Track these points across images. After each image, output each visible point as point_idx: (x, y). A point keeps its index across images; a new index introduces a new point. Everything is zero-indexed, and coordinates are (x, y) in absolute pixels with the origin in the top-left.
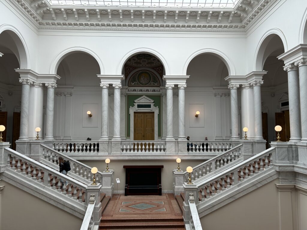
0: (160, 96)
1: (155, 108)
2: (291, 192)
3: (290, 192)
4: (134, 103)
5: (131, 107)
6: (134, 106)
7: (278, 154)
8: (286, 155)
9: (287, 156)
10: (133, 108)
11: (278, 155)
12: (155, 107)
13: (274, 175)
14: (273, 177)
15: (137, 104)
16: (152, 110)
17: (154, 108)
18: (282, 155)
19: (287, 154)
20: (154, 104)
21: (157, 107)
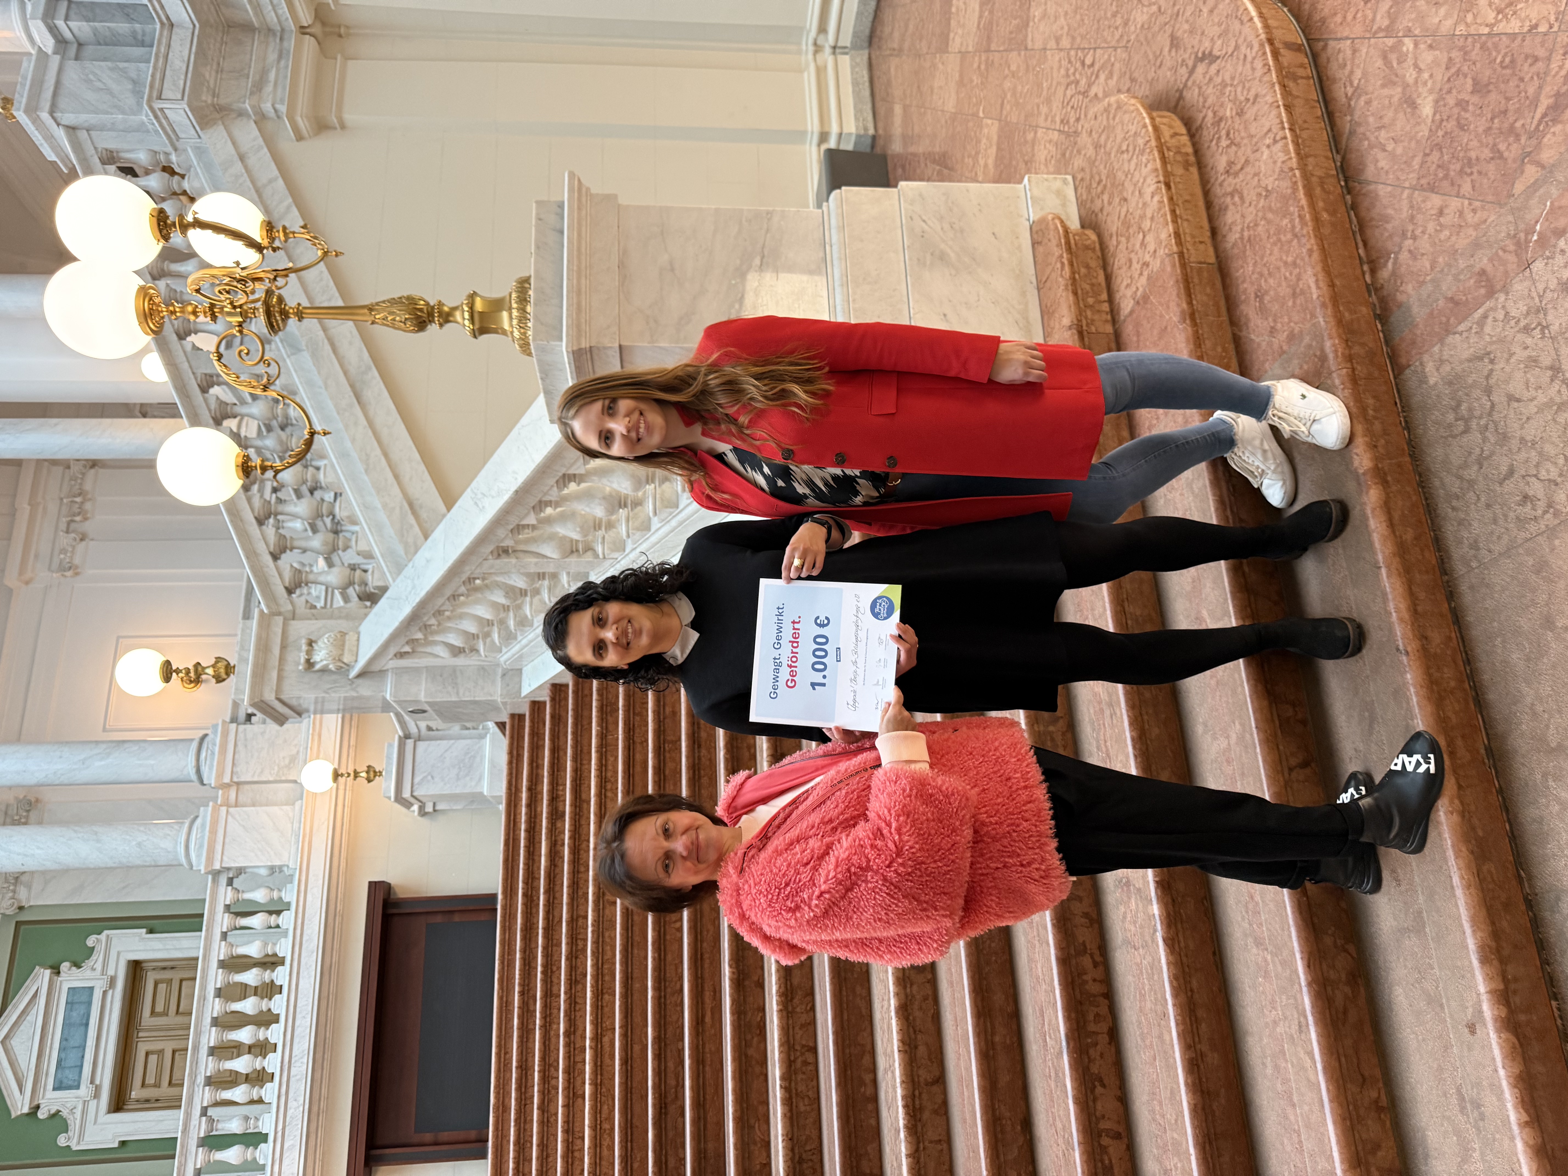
0: (18, 924)
1: (97, 960)
2: (347, 58)
3: (350, 63)
4: (42, 1115)
5: (62, 1141)
6: (65, 1113)
7: (96, 112)
8: (111, 69)
9: (122, 65)
10: (74, 1123)
11: (107, 113)
12: (94, 957)
13: (234, 143)
14: (244, 149)
15: (51, 1094)
16: (112, 981)
17: (99, 966)
18: (109, 91)
19: (109, 64)
20: (65, 966)
21: (91, 941)
